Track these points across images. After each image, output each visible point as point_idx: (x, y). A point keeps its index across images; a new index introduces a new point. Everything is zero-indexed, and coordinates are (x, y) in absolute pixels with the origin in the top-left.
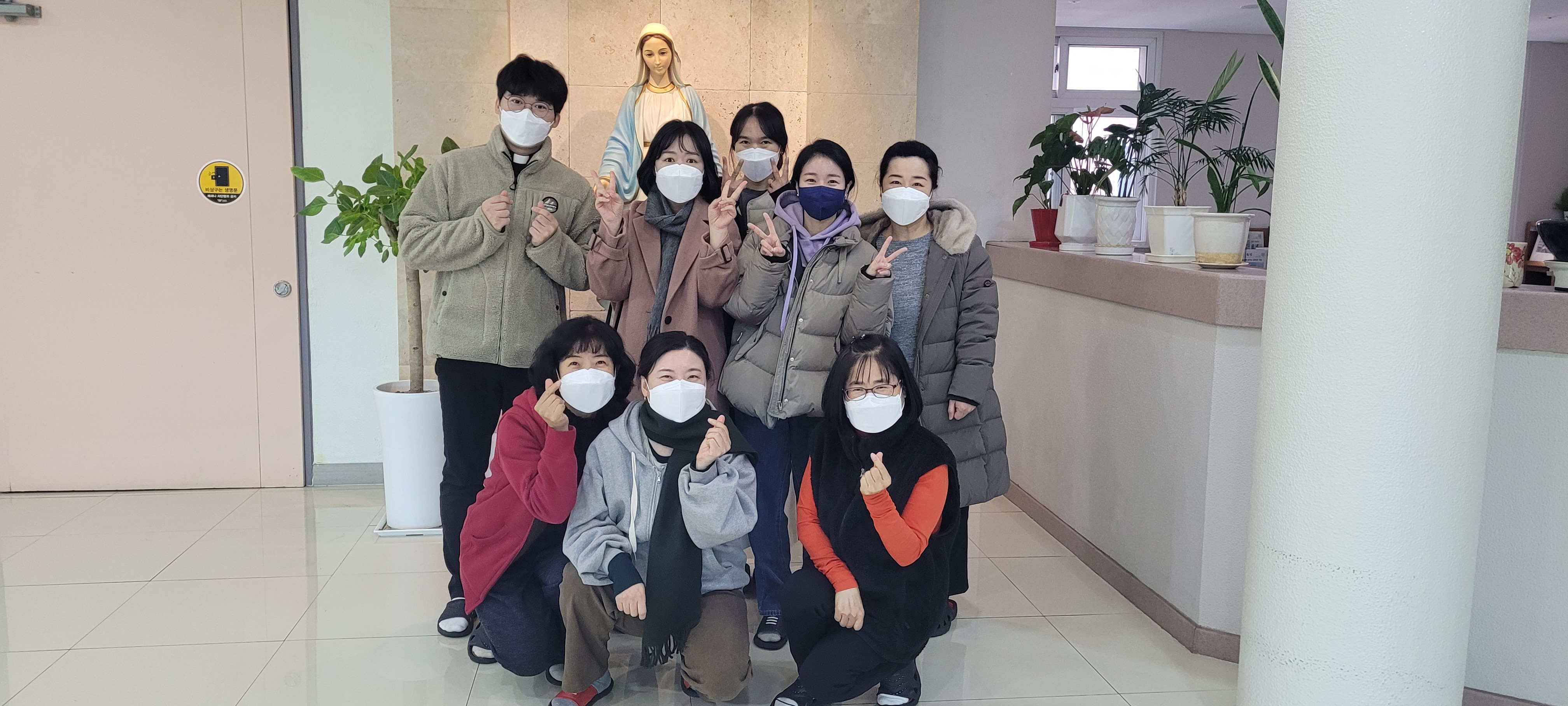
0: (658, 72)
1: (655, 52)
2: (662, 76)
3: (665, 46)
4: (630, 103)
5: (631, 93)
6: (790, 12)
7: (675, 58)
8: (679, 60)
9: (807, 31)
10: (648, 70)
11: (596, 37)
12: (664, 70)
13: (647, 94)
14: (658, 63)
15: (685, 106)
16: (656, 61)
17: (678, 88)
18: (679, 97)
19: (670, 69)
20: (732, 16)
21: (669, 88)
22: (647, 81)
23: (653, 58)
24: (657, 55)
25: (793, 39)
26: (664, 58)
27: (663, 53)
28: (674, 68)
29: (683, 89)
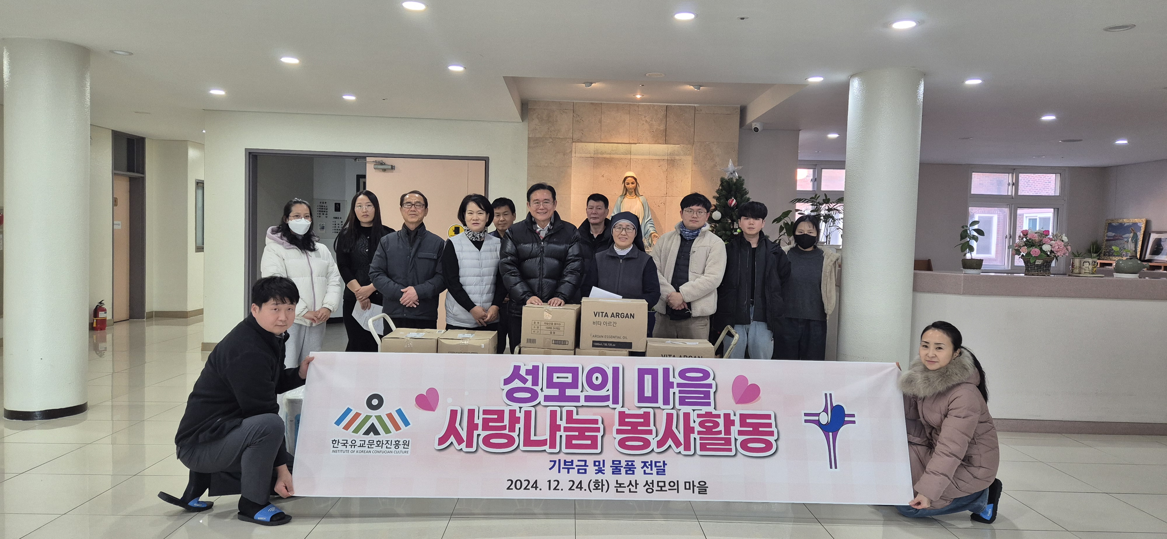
0: (630, 190)
1: (630, 183)
2: (633, 192)
3: (634, 181)
4: (619, 202)
5: (619, 199)
6: (684, 165)
7: (638, 185)
8: (639, 186)
9: (691, 172)
10: (627, 190)
11: (604, 176)
12: (633, 190)
13: (626, 199)
14: (631, 187)
15: (641, 204)
16: (631, 186)
17: (638, 196)
18: (638, 200)
19: (636, 190)
20: (659, 167)
21: (634, 197)
22: (626, 194)
23: (629, 185)
24: (631, 184)
25: (684, 176)
26: (633, 185)
27: (633, 184)
28: (637, 189)
29: (640, 197)
